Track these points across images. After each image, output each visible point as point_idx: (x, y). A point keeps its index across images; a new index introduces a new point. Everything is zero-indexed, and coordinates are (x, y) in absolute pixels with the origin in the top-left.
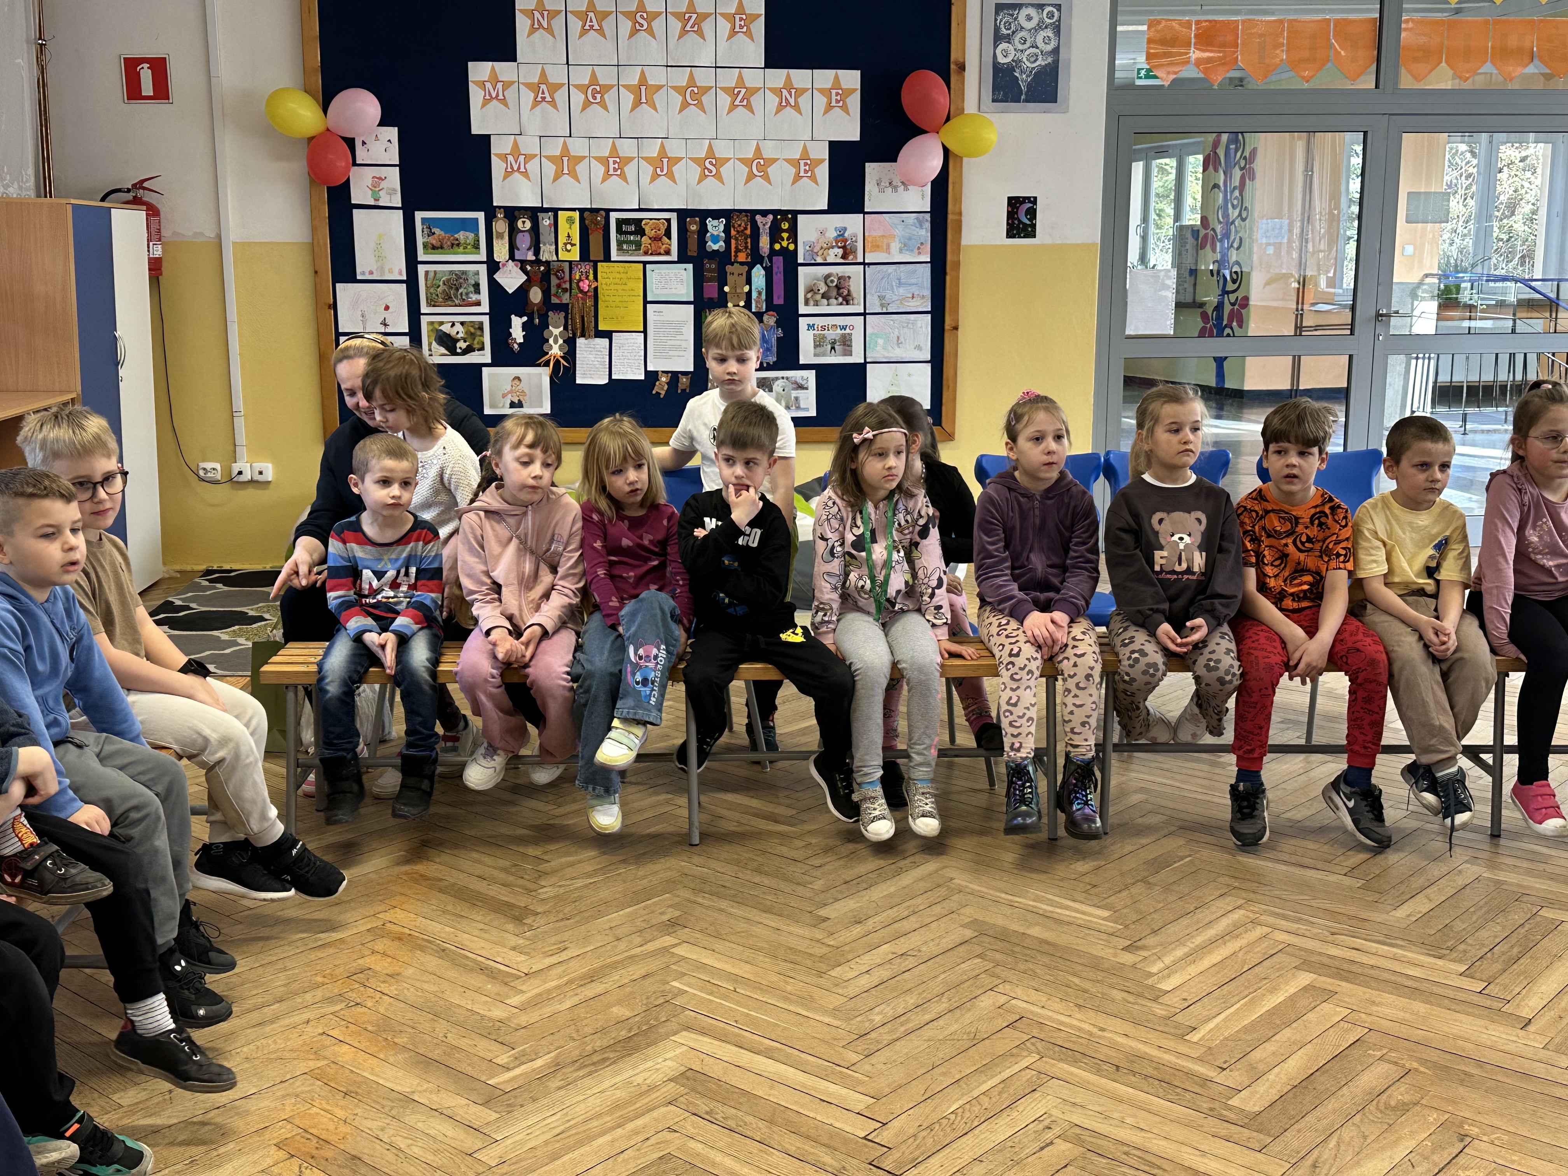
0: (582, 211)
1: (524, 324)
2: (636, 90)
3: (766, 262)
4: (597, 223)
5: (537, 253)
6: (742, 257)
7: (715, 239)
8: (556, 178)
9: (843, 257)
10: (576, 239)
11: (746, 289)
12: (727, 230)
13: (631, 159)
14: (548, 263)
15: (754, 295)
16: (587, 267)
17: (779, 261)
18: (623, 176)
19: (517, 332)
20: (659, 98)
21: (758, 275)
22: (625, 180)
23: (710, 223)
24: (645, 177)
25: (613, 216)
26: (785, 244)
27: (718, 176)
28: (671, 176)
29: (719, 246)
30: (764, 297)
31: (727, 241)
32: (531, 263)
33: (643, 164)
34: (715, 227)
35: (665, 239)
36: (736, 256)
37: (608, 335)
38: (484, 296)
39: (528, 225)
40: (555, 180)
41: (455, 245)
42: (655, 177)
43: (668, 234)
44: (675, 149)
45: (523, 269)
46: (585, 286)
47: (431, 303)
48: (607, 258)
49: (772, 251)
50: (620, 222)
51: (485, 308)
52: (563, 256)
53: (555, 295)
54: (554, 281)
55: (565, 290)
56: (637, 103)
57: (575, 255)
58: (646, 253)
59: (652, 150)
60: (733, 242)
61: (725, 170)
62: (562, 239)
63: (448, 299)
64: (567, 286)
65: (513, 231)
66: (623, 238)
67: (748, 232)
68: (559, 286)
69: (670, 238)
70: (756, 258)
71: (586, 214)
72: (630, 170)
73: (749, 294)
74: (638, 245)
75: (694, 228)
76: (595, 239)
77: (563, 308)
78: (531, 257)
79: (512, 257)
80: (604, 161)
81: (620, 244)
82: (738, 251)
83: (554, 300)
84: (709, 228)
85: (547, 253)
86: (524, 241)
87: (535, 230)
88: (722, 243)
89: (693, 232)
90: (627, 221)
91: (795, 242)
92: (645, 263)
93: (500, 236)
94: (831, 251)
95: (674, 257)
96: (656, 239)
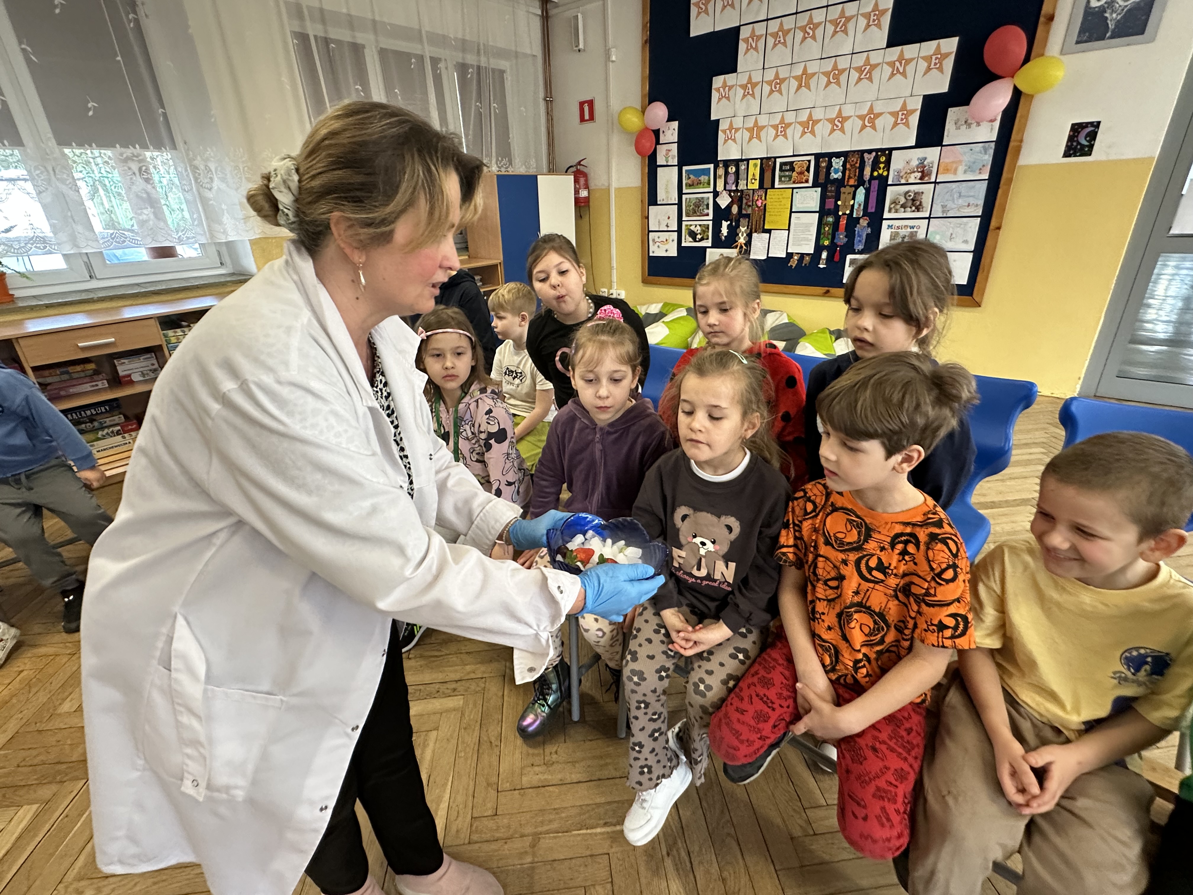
0: (762, 159)
1: (728, 226)
2: (799, 79)
3: (867, 185)
4: (769, 166)
5: (737, 186)
6: (852, 182)
7: (836, 171)
8: (750, 139)
9: (921, 179)
10: (758, 177)
11: (852, 202)
12: (844, 166)
13: (790, 124)
14: (742, 191)
15: (856, 206)
16: (762, 192)
17: (875, 183)
18: (785, 136)
19: (725, 231)
20: (813, 82)
21: (861, 193)
22: (786, 138)
23: (834, 160)
24: (798, 134)
25: (779, 161)
26: (881, 172)
27: (842, 130)
28: (813, 132)
29: (839, 175)
30: (862, 207)
31: (844, 173)
32: (734, 191)
33: (798, 126)
34: (838, 163)
35: (806, 173)
36: (848, 181)
37: (769, 231)
38: (711, 211)
39: (734, 169)
40: (749, 141)
41: (699, 183)
42: (804, 133)
43: (808, 170)
44: (818, 114)
45: (730, 195)
46: (759, 203)
47: (688, 215)
48: (773, 187)
49: (872, 177)
50: (782, 164)
51: (711, 217)
52: (750, 186)
53: (745, 209)
54: (744, 201)
55: (749, 206)
56: (800, 87)
57: (756, 186)
58: (794, 182)
59: (804, 116)
60: (847, 172)
61: (848, 125)
62: (750, 177)
63: (694, 213)
64: (751, 204)
65: (727, 173)
66: (782, 174)
67: (858, 165)
68: (746, 203)
69: (809, 172)
70: (861, 182)
71: (764, 161)
72: (789, 131)
73: (853, 206)
74: (790, 177)
75: (824, 165)
76: (768, 175)
77: (748, 216)
78: (734, 188)
79: (725, 189)
80: (775, 127)
81: (780, 177)
82: (850, 178)
83: (744, 212)
84: (834, 164)
85: (742, 186)
86: (731, 179)
87: (737, 173)
88: (840, 174)
89: (823, 167)
90: (785, 164)
91: (888, 170)
92: (793, 188)
93: (720, 177)
94: (913, 175)
95: (810, 184)
96: (801, 173)
